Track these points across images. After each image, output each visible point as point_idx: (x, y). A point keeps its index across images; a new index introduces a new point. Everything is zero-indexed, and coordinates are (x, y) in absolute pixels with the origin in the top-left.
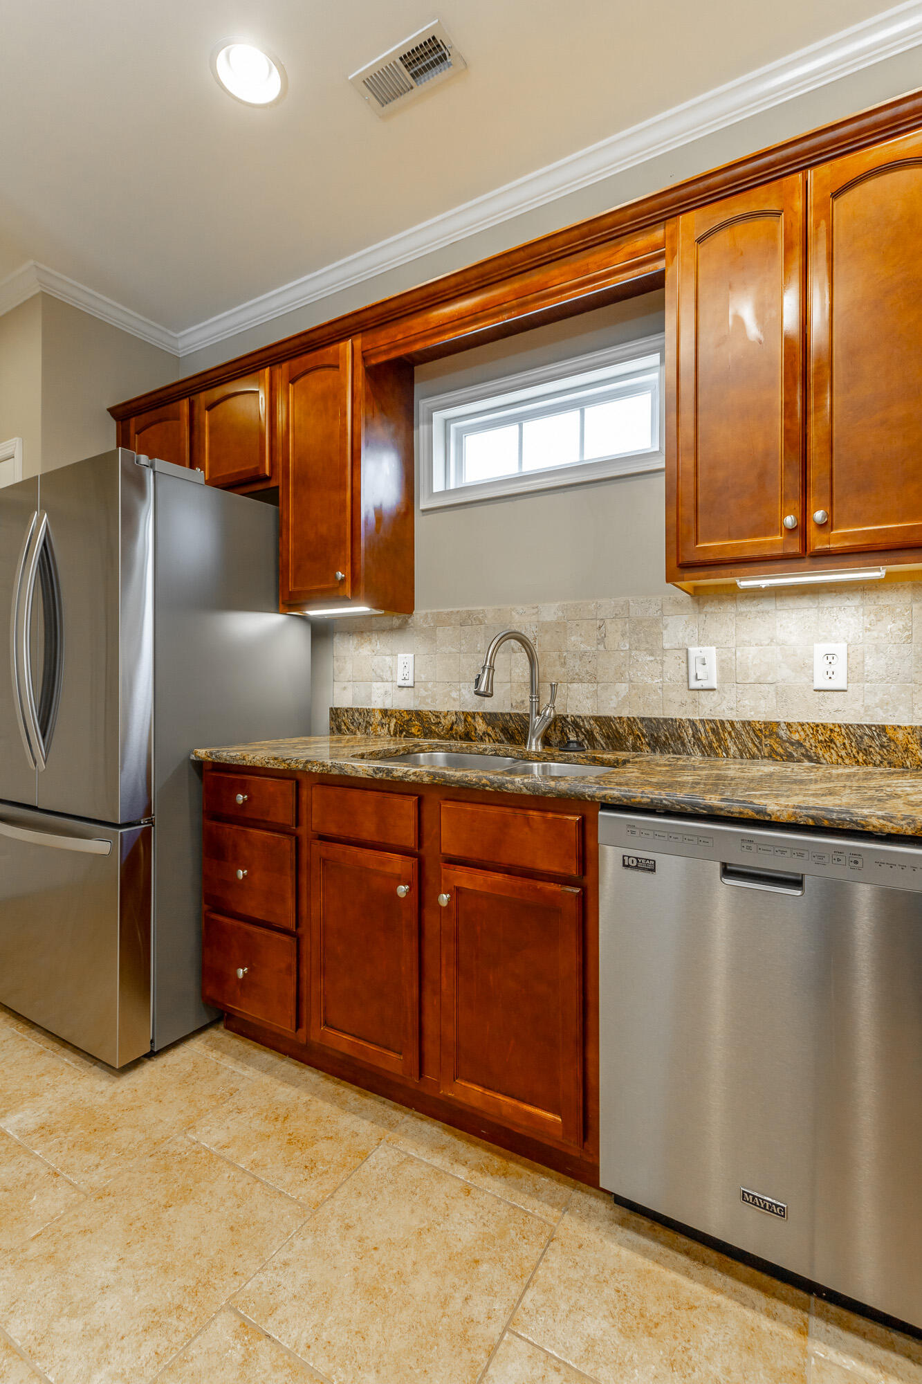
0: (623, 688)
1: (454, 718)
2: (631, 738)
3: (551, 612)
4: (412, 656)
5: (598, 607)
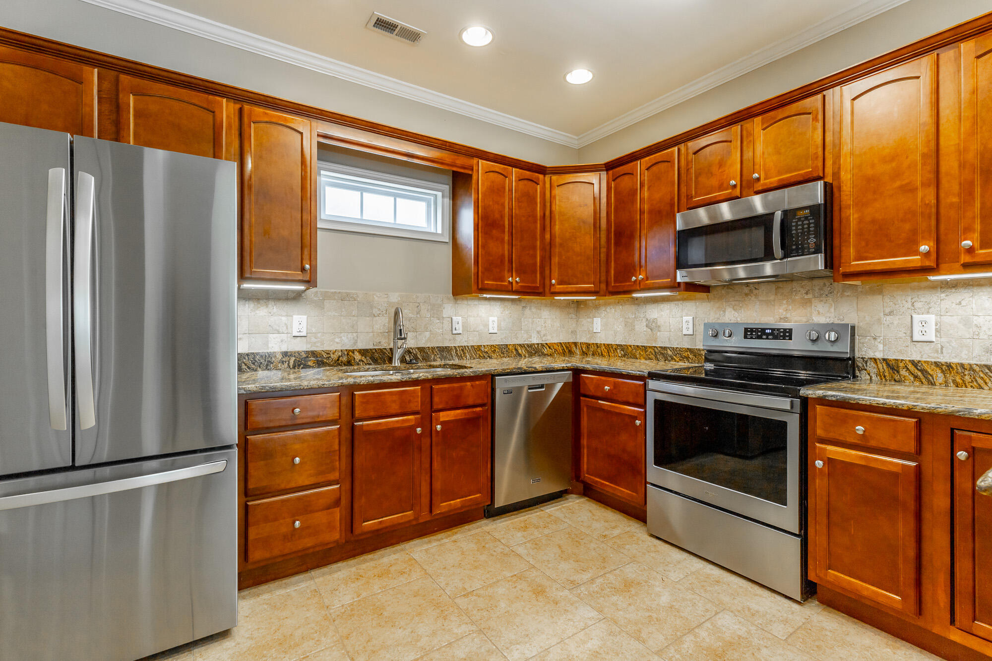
0: (427, 334)
1: (340, 354)
2: (433, 356)
3: (395, 298)
4: (306, 317)
5: (417, 297)
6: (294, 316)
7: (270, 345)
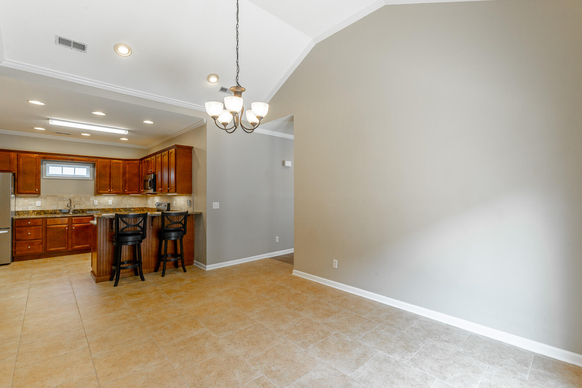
0: (84, 205)
2: (85, 211)
3: (72, 196)
4: (40, 201)
5: (80, 195)
6: (37, 201)
7: (29, 209)
